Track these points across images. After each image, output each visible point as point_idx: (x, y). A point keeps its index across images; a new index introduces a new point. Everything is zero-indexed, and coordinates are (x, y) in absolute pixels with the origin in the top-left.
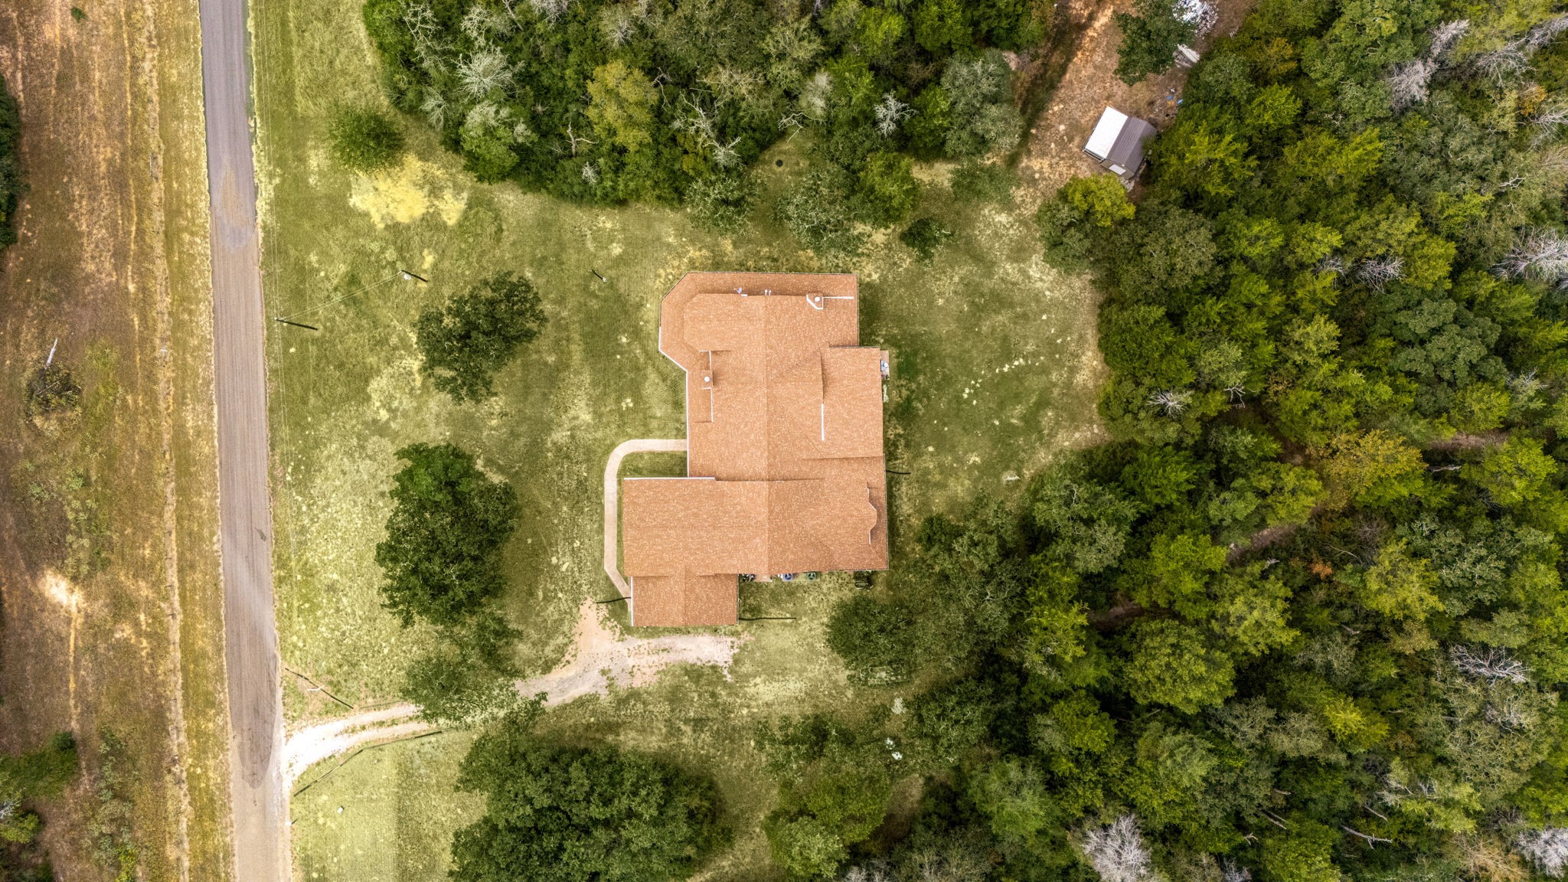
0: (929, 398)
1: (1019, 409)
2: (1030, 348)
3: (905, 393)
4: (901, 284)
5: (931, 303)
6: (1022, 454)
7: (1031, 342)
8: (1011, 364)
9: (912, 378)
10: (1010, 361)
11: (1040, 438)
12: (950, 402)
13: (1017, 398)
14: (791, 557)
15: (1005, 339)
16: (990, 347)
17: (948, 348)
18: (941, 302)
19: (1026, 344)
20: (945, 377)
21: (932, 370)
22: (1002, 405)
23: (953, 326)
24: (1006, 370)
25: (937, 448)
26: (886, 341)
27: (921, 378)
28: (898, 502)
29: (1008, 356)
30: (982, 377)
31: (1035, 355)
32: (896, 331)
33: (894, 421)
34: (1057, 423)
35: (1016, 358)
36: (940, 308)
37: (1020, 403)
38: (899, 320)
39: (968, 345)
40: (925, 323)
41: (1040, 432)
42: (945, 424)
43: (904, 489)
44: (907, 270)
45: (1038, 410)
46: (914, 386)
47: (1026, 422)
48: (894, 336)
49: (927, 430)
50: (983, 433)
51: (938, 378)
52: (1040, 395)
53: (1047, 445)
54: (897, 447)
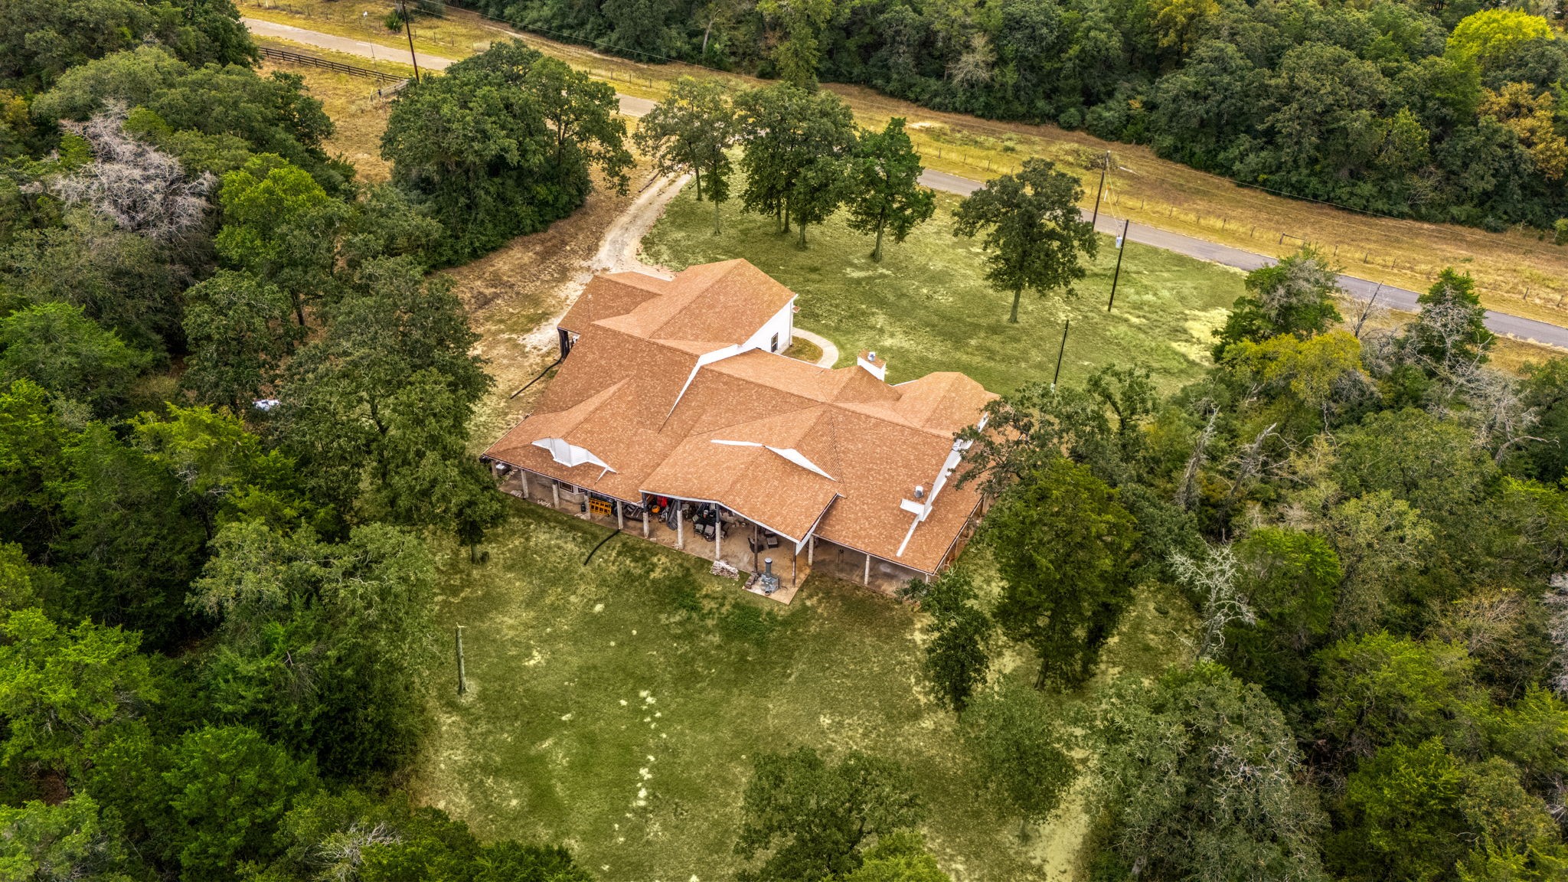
0: (677, 638)
1: (561, 759)
2: (654, 829)
3: (708, 605)
4: (887, 670)
5: (831, 704)
6: (483, 727)
7: (664, 837)
8: (647, 784)
9: (724, 626)
10: (653, 785)
11: (486, 769)
12: (650, 666)
13: (583, 766)
14: (590, 357)
15: (698, 794)
16: (701, 764)
17: (741, 701)
18: (825, 721)
19: (665, 827)
20: (696, 676)
21: (717, 662)
22: (590, 740)
23: (771, 722)
24: (644, 772)
25: (596, 618)
26: (805, 609)
27: (716, 639)
28: (557, 531)
29: (666, 787)
30: (657, 731)
31: (636, 832)
32: (813, 629)
33: (676, 571)
34: (489, 807)
35: (652, 797)
36: (814, 716)
37: (572, 766)
38: (829, 641)
39: (726, 733)
40: (802, 680)
41: (497, 772)
42: (621, 645)
43: (570, 546)
44: (908, 689)
45: (535, 786)
46: (710, 623)
47: (530, 760)
48: (806, 622)
49: (631, 616)
50: (566, 689)
51: (699, 666)
52: (558, 806)
53: (464, 774)
54: (635, 560)
